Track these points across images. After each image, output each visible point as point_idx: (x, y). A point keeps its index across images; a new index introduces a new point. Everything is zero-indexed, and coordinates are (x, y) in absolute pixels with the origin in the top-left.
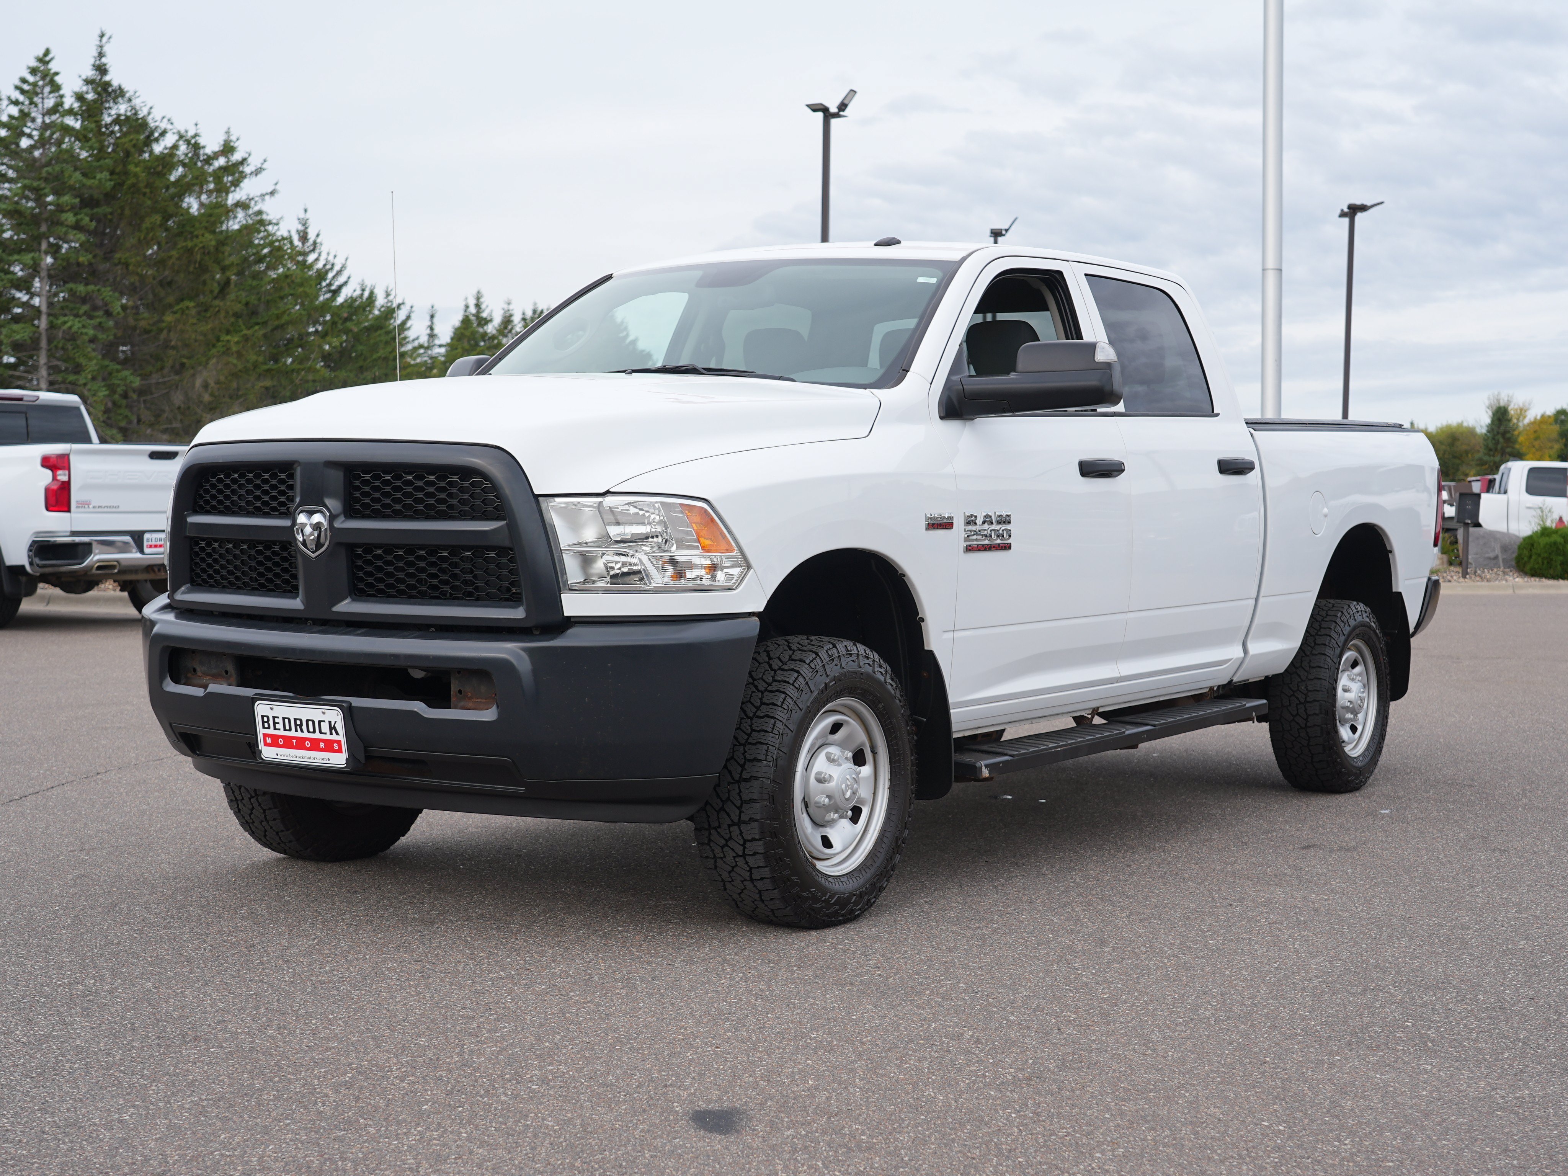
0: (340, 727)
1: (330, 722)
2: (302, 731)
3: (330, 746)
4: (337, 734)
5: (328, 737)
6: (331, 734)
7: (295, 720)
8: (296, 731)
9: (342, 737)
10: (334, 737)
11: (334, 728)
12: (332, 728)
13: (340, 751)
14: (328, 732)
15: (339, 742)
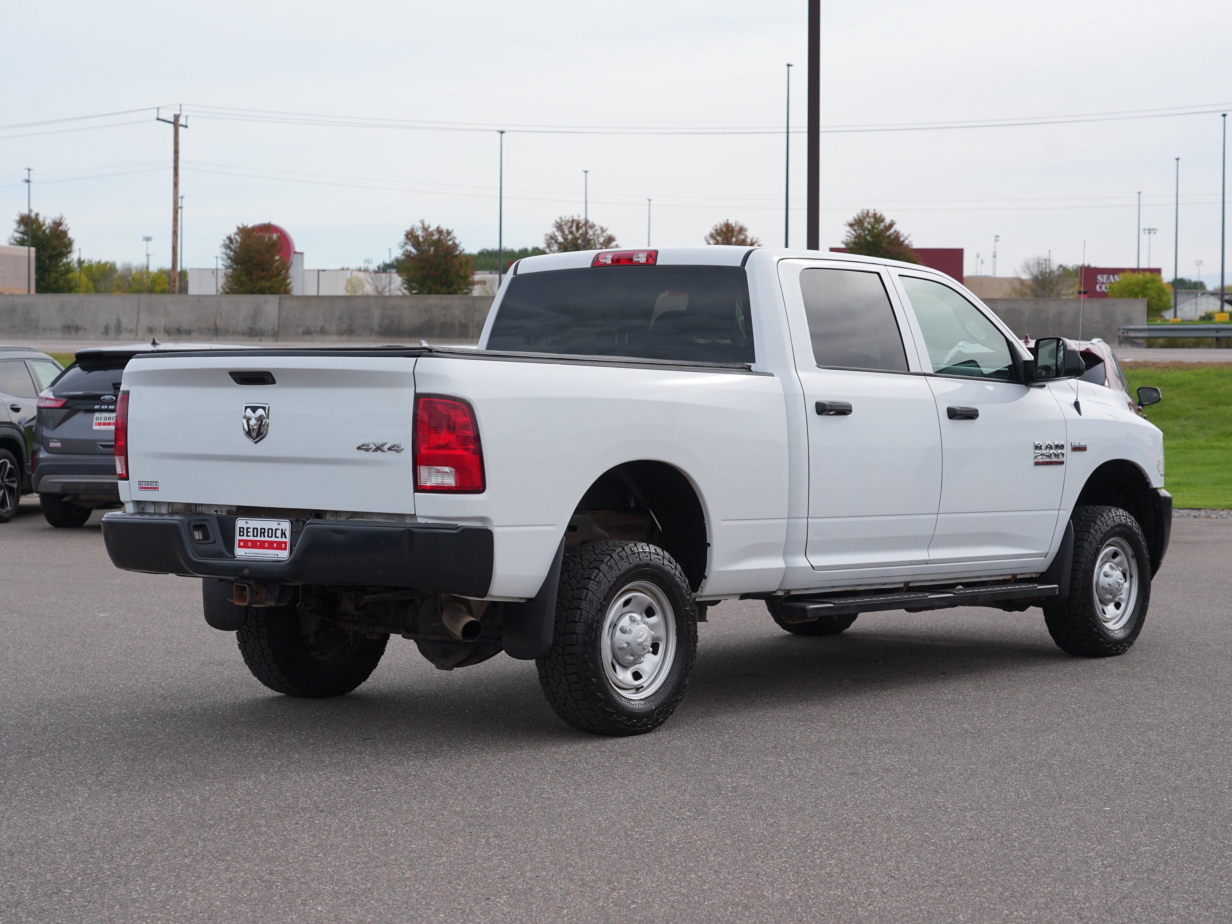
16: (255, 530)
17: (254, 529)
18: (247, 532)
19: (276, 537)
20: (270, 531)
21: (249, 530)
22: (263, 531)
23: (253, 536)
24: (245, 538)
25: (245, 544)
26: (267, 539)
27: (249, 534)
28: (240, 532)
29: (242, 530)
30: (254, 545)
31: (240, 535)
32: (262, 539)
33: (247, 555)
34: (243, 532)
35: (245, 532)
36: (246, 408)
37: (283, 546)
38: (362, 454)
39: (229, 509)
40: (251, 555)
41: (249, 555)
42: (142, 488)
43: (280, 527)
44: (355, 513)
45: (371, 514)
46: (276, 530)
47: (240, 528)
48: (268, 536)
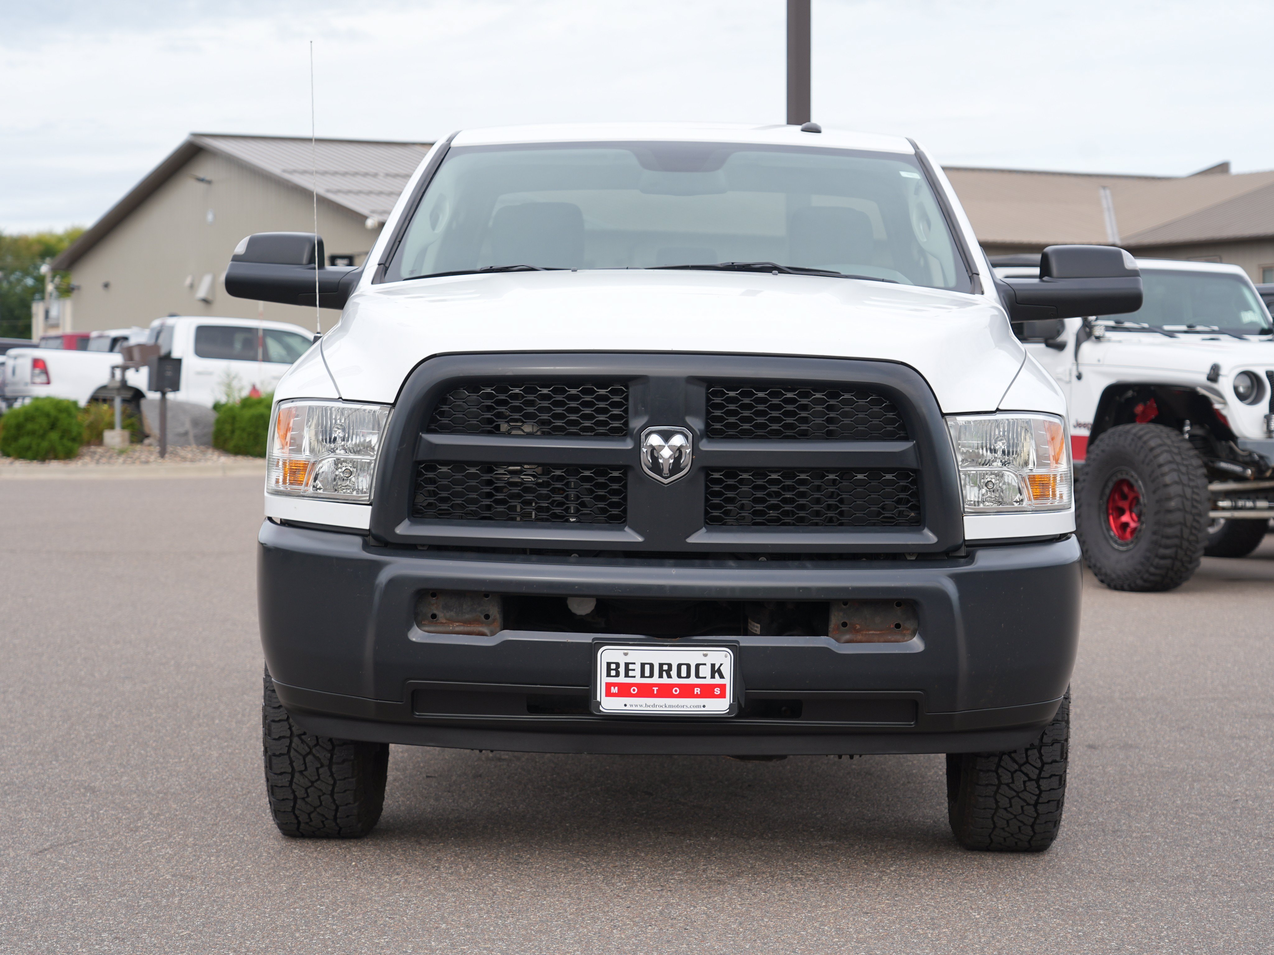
0: (727, 670)
1: (713, 666)
2: (669, 676)
3: (708, 692)
4: (722, 676)
5: (709, 681)
6: (713, 677)
7: (661, 665)
8: (661, 676)
9: (728, 681)
10: (717, 680)
11: (719, 671)
12: (715, 671)
13: (722, 695)
14: (709, 675)
15: (723, 687)
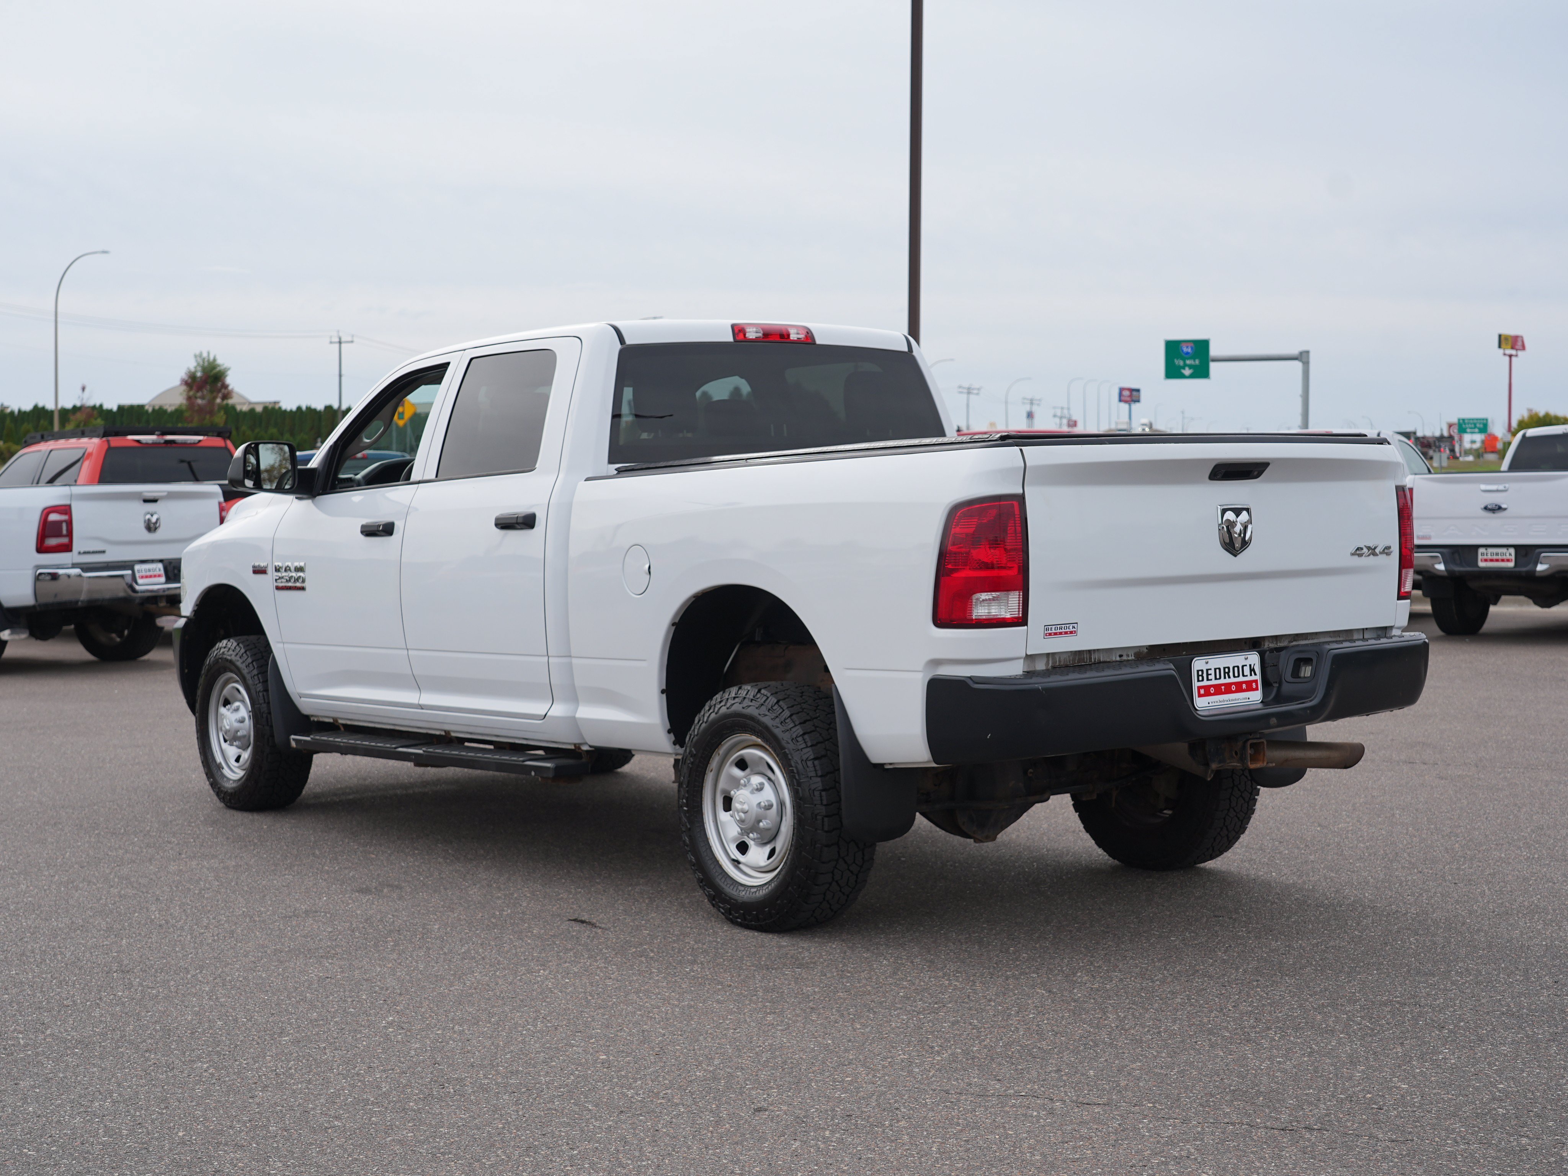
16: (1218, 671)
17: (1215, 669)
18: (1208, 675)
19: (1243, 675)
20: (1236, 669)
21: (1210, 672)
22: (1227, 670)
23: (1216, 679)
24: (1205, 683)
25: (1207, 692)
26: (1233, 680)
27: (1210, 677)
28: (1198, 676)
29: (1200, 673)
30: (1218, 690)
31: (1198, 681)
32: (1227, 681)
33: (1210, 705)
34: (1202, 676)
35: (1205, 675)
36: (1224, 511)
37: (1254, 686)
38: (1357, 561)
39: (1137, 650)
40: (1216, 704)
41: (1213, 704)
42: (1050, 634)
43: (1248, 663)
44: (1297, 635)
45: (1316, 633)
46: (1243, 666)
47: (1198, 671)
48: (1234, 676)
